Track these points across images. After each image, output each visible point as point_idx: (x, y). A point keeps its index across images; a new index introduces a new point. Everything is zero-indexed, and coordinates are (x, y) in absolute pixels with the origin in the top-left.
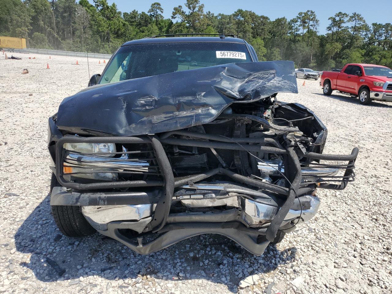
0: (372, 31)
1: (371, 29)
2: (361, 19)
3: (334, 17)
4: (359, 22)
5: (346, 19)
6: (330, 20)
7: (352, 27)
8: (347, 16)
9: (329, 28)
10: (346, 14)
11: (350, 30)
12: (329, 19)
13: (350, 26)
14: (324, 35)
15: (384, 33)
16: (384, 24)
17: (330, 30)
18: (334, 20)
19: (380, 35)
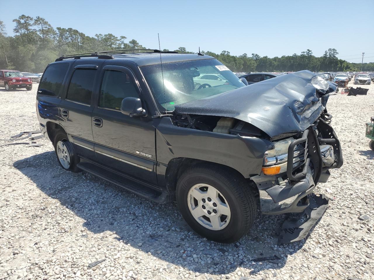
0: (59, 35)
1: (58, 33)
2: (46, 23)
3: (18, 19)
4: (45, 26)
5: (32, 22)
6: (15, 23)
7: (40, 30)
8: (31, 19)
9: (16, 30)
10: (30, 17)
11: (38, 33)
12: (14, 21)
13: (37, 29)
14: (13, 37)
15: (70, 37)
16: (67, 29)
17: (17, 32)
18: (19, 22)
19: (67, 38)
